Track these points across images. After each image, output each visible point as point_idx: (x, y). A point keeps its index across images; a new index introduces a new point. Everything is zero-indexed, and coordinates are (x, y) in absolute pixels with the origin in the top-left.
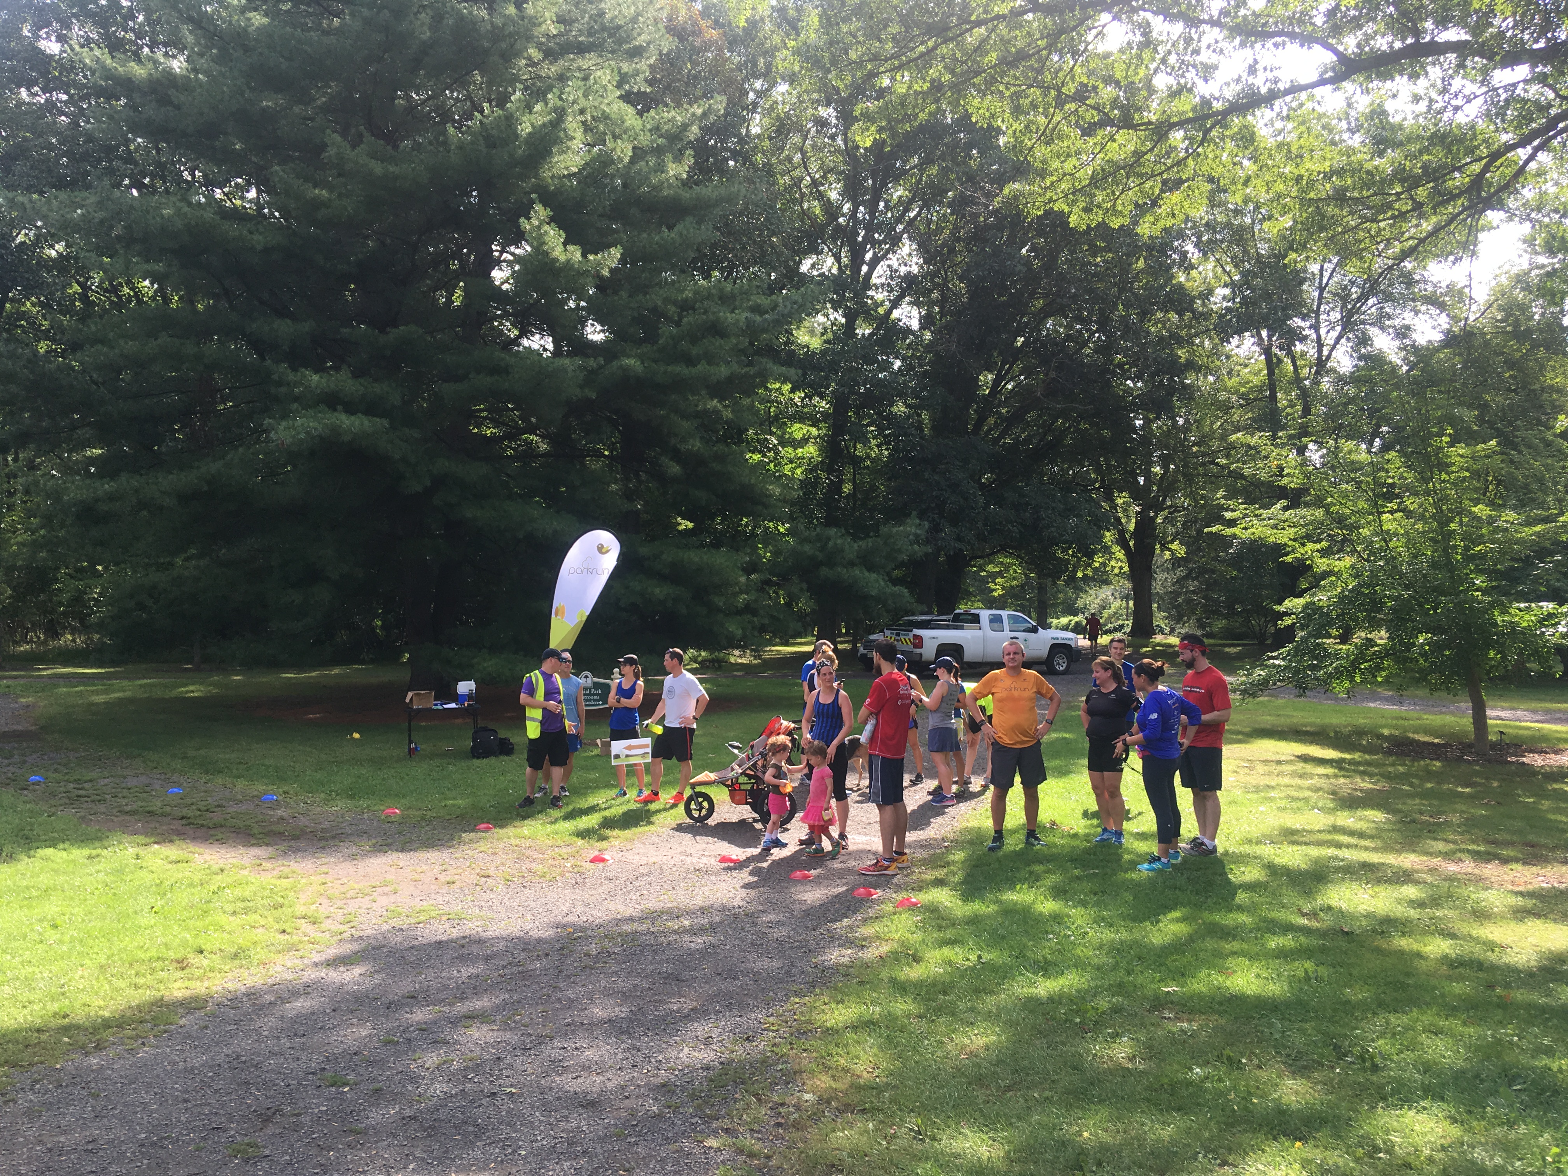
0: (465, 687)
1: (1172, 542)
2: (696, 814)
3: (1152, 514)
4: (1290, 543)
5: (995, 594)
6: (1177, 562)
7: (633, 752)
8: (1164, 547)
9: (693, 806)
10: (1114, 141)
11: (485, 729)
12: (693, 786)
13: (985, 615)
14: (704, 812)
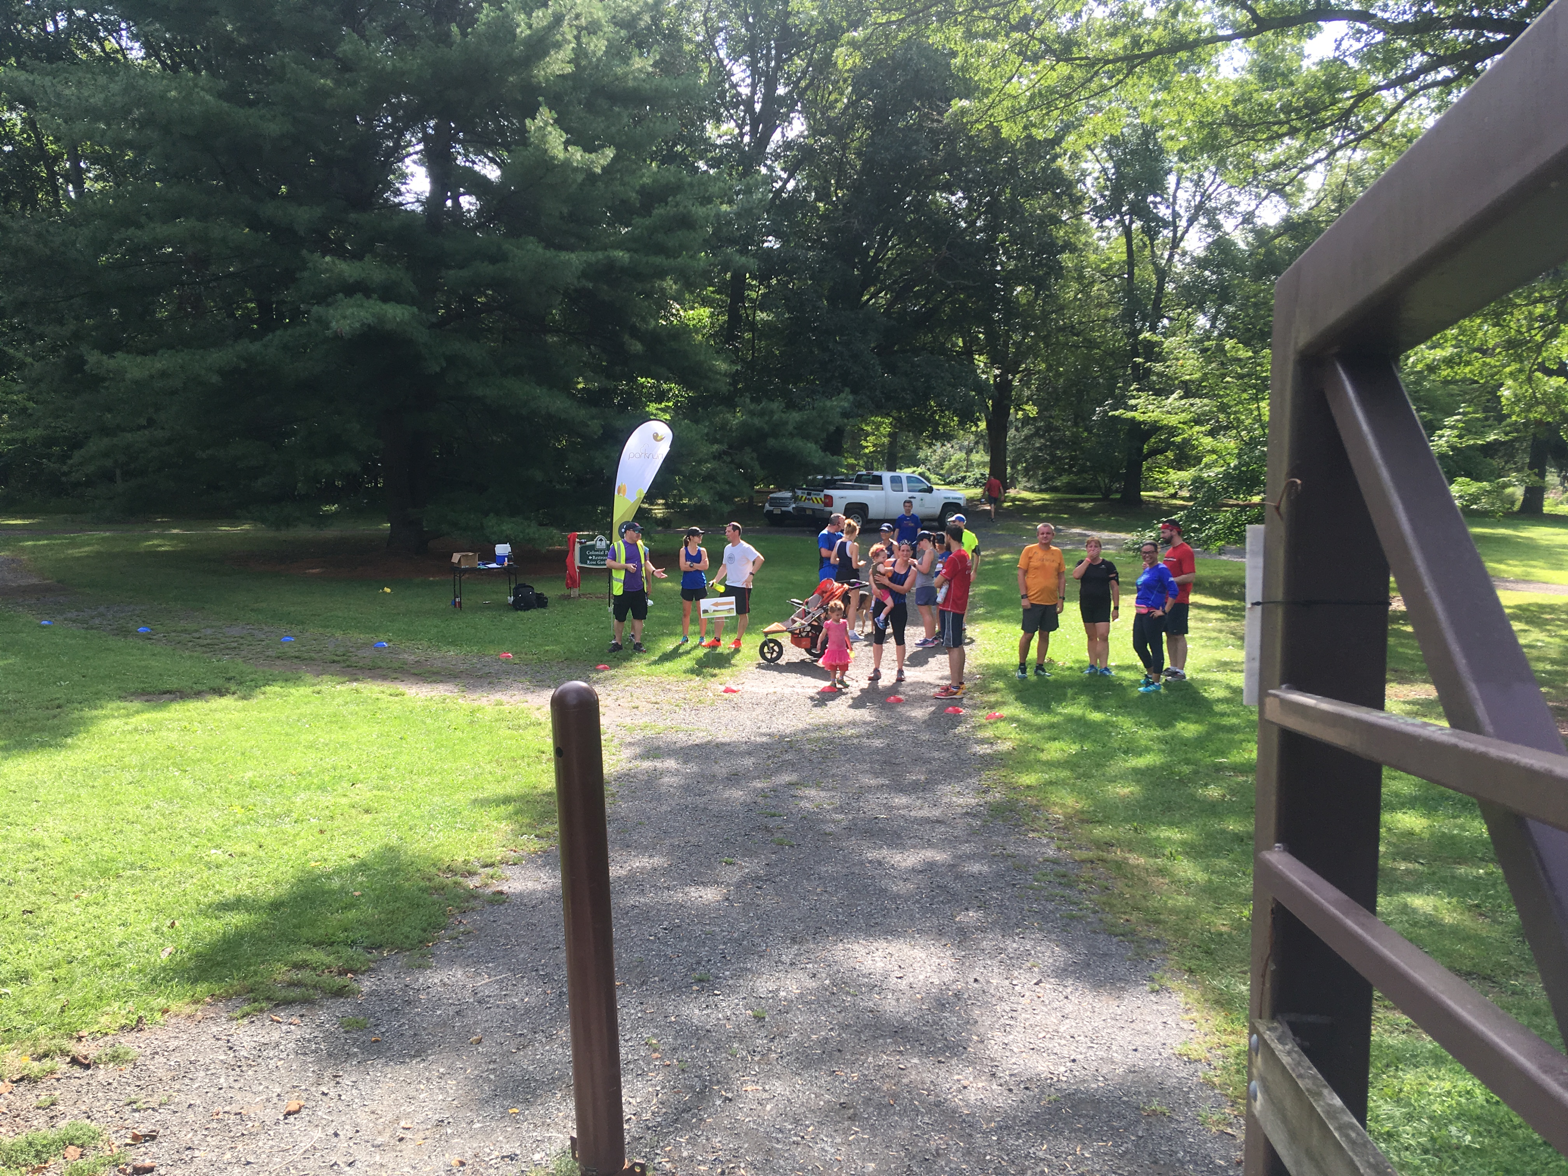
0: (503, 549)
1: (1026, 403)
2: (769, 656)
3: (1010, 377)
4: (1180, 426)
5: (867, 451)
6: (1026, 420)
7: (720, 608)
8: (1019, 408)
9: (766, 650)
10: (1054, 70)
11: (524, 586)
12: (766, 634)
13: (886, 476)
14: (775, 655)
